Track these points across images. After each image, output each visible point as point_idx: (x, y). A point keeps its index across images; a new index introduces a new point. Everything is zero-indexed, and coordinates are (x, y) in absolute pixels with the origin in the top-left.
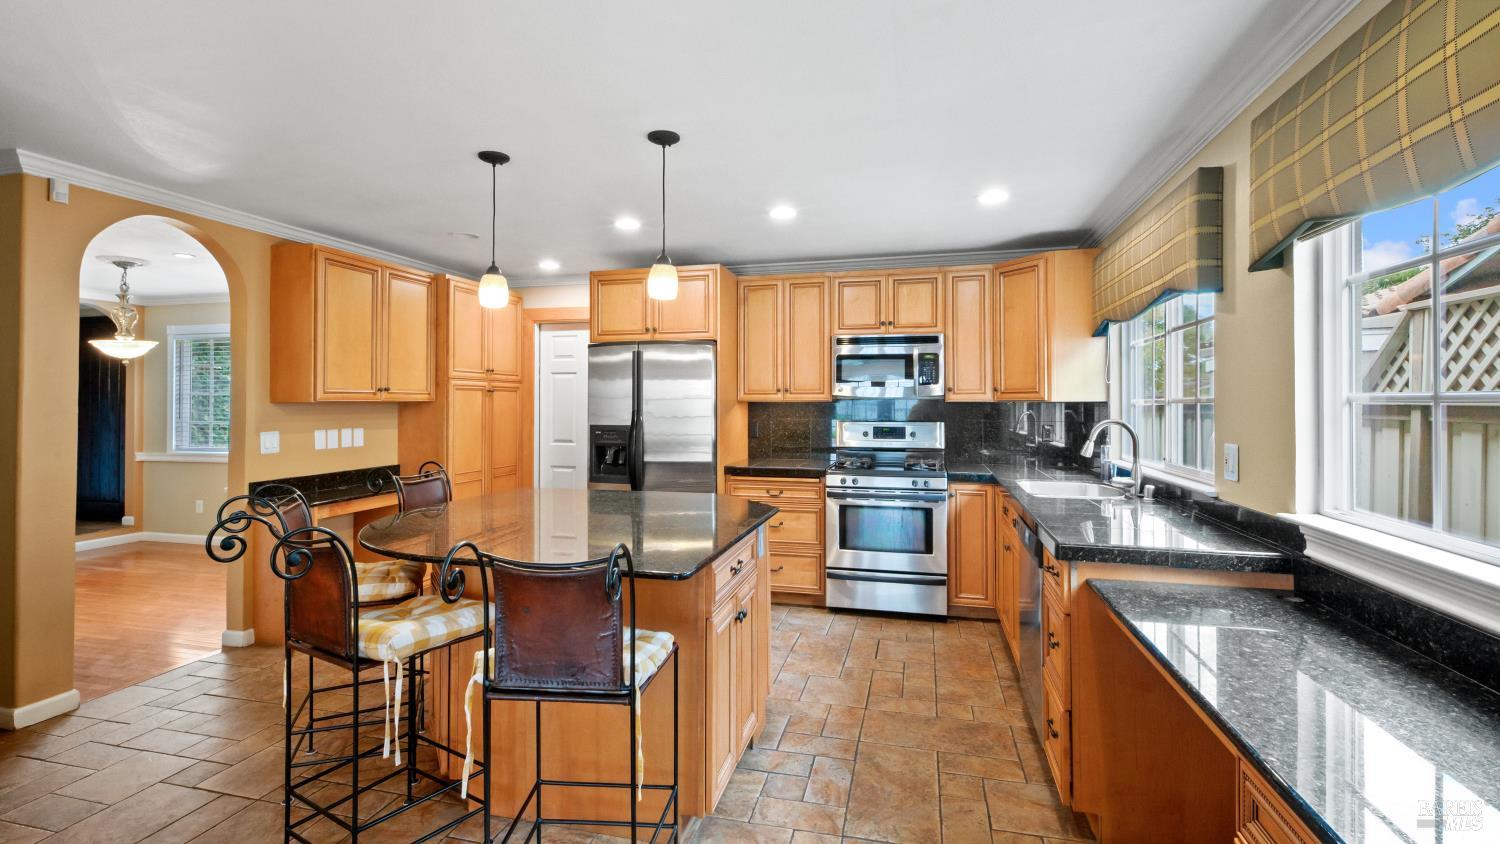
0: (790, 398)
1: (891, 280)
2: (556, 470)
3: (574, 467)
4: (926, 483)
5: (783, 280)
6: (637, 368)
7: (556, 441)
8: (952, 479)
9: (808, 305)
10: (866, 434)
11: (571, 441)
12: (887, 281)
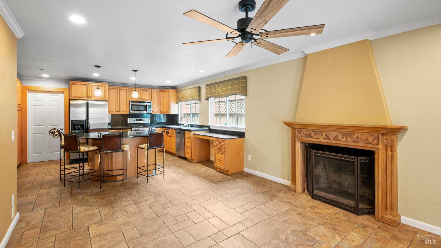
0: (119, 113)
1: (141, 90)
2: (35, 134)
3: (43, 133)
4: (152, 129)
5: (118, 88)
6: (87, 105)
7: (35, 126)
8: (156, 127)
9: (123, 93)
10: (134, 121)
11: (42, 126)
12: (140, 90)
